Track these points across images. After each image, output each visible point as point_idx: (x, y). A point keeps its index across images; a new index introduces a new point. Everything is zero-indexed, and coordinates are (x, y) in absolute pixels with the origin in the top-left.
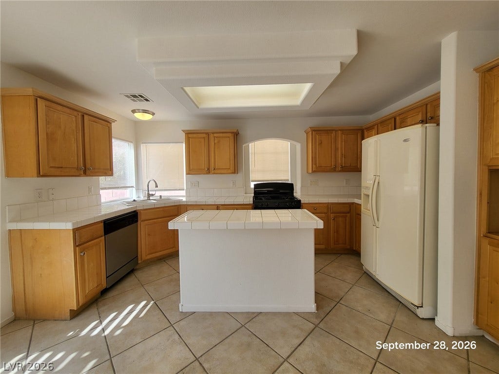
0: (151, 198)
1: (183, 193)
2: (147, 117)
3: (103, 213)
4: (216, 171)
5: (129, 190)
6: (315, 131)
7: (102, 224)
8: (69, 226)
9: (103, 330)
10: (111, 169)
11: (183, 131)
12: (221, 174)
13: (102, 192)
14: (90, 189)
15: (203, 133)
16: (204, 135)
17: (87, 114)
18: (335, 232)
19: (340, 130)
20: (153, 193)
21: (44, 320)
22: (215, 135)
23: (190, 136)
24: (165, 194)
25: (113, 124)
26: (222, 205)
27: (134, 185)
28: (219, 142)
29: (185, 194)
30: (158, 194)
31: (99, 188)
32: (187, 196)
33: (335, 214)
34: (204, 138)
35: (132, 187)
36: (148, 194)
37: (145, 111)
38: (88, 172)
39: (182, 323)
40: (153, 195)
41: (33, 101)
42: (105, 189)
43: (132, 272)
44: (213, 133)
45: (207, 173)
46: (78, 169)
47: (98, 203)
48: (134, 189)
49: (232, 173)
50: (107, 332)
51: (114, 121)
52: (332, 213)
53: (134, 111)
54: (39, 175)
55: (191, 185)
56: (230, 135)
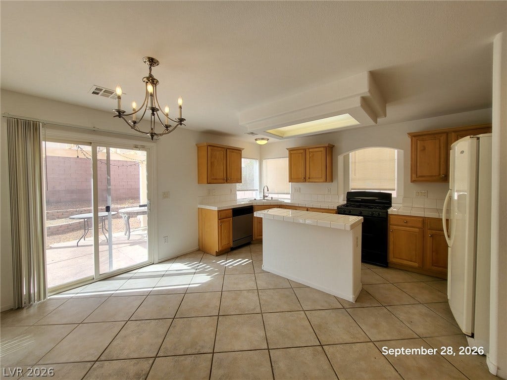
0: (266, 198)
1: (289, 196)
2: (264, 142)
3: (238, 204)
4: (311, 180)
5: (254, 192)
6: (414, 136)
7: (231, 211)
8: (216, 209)
9: (226, 264)
10: (241, 179)
11: (287, 149)
12: (315, 182)
13: (238, 192)
14: (231, 190)
15: (301, 149)
16: (302, 151)
17: (229, 149)
18: (433, 252)
19: (453, 132)
20: (267, 195)
21: (207, 253)
22: (310, 150)
23: (292, 152)
24: (275, 196)
25: (242, 151)
26: (311, 208)
27: (258, 188)
28: (313, 156)
29: (290, 198)
30: (270, 196)
31: (236, 190)
32: (291, 199)
33: (434, 232)
34: (302, 153)
35: (257, 190)
36: (264, 196)
37: (263, 139)
38: (228, 181)
39: (260, 274)
40: (267, 196)
41: (206, 148)
42: (240, 190)
43: (248, 244)
44: (309, 149)
45: (303, 182)
46: (223, 179)
47: (236, 200)
48: (258, 192)
49: (324, 182)
50: (227, 265)
51: (243, 149)
52: (429, 229)
53: (256, 140)
54: (208, 183)
55: (295, 191)
56: (322, 149)
